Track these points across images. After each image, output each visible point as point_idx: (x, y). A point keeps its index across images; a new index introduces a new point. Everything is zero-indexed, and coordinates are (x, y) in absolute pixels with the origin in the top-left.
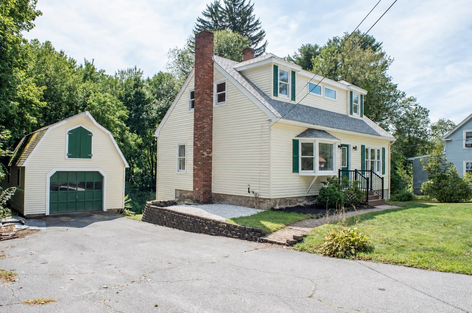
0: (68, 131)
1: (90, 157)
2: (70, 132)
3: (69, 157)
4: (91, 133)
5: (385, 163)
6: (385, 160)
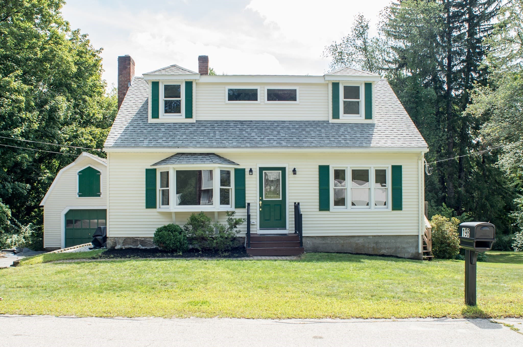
0: (78, 171)
1: (99, 196)
2: (80, 172)
3: (80, 196)
4: (99, 172)
5: (403, 191)
6: (403, 185)
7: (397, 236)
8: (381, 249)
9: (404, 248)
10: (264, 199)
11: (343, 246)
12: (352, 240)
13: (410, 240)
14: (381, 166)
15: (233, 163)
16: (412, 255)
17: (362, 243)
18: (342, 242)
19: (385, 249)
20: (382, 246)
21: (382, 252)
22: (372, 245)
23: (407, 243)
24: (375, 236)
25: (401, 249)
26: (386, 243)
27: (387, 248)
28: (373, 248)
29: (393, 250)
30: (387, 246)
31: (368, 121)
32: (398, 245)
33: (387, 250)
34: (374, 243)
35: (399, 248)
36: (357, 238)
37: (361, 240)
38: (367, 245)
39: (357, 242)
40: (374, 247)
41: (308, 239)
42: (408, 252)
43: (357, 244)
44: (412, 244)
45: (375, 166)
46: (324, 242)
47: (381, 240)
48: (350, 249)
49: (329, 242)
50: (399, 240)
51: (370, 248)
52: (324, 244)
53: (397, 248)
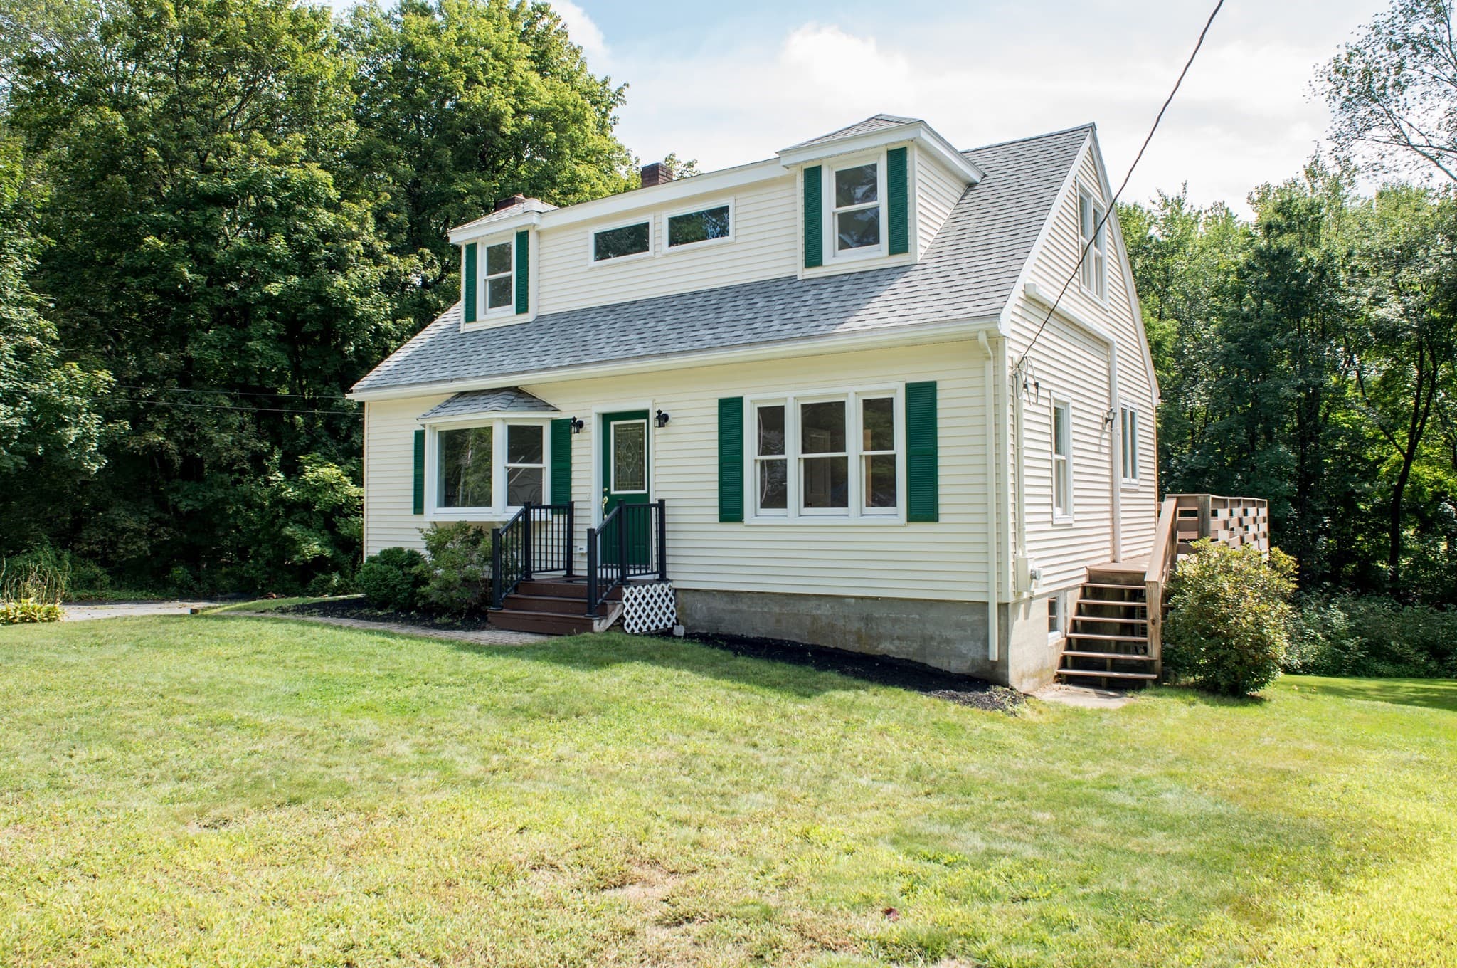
5: (941, 462)
6: (940, 443)
7: (925, 600)
8: (879, 638)
9: (948, 641)
10: (613, 492)
11: (778, 621)
12: (803, 607)
13: (967, 617)
14: (877, 390)
15: (547, 407)
16: (973, 666)
17: (827, 617)
18: (777, 610)
19: (892, 639)
20: (881, 630)
21: (881, 646)
22: (856, 625)
23: (959, 626)
24: (862, 598)
25: (939, 643)
26: (896, 621)
27: (898, 638)
28: (858, 633)
29: (915, 645)
30: (898, 631)
31: (899, 260)
32: (930, 629)
33: (896, 642)
34: (861, 619)
35: (932, 638)
36: (814, 603)
37: (825, 610)
38: (841, 623)
39: (814, 612)
40: (860, 630)
41: (698, 596)
42: (961, 656)
43: (815, 619)
44: (973, 631)
45: (858, 389)
46: (733, 607)
47: (879, 613)
48: (797, 631)
49: (745, 608)
50: (933, 614)
51: (850, 632)
52: (733, 612)
53: (926, 639)
